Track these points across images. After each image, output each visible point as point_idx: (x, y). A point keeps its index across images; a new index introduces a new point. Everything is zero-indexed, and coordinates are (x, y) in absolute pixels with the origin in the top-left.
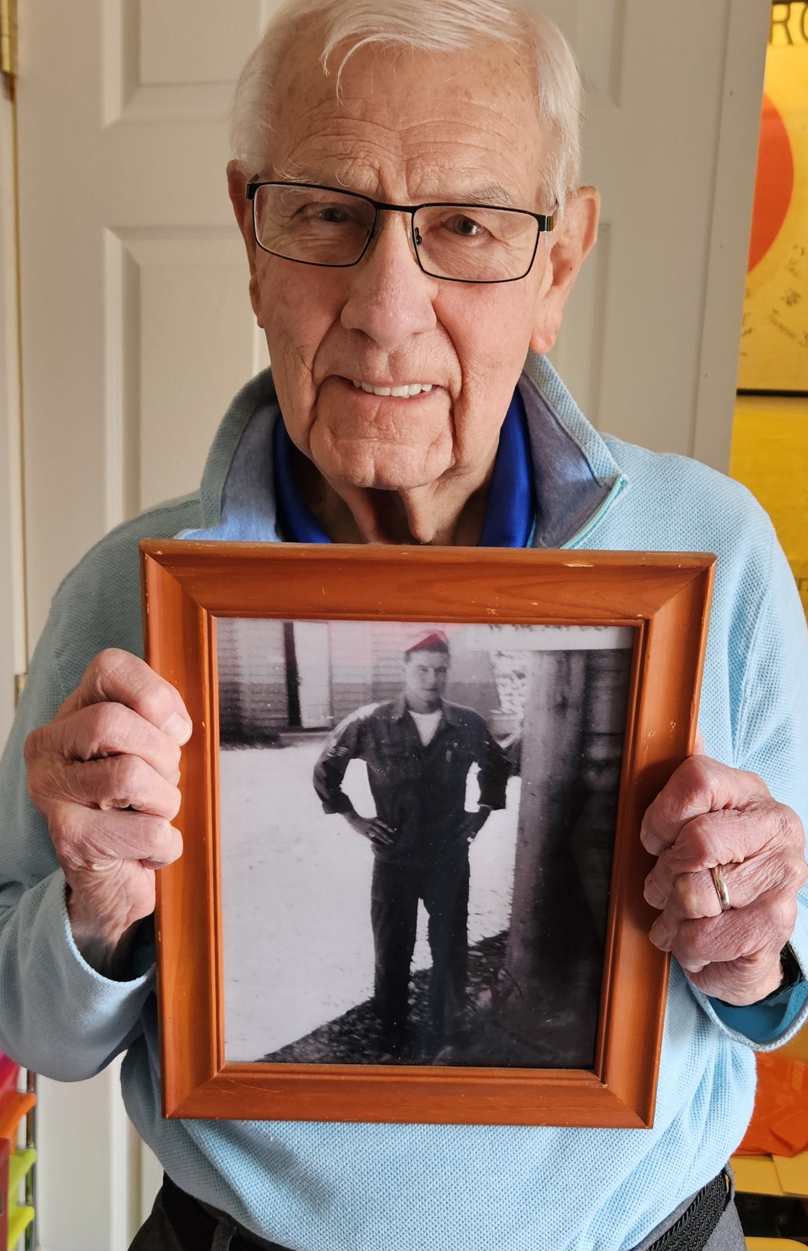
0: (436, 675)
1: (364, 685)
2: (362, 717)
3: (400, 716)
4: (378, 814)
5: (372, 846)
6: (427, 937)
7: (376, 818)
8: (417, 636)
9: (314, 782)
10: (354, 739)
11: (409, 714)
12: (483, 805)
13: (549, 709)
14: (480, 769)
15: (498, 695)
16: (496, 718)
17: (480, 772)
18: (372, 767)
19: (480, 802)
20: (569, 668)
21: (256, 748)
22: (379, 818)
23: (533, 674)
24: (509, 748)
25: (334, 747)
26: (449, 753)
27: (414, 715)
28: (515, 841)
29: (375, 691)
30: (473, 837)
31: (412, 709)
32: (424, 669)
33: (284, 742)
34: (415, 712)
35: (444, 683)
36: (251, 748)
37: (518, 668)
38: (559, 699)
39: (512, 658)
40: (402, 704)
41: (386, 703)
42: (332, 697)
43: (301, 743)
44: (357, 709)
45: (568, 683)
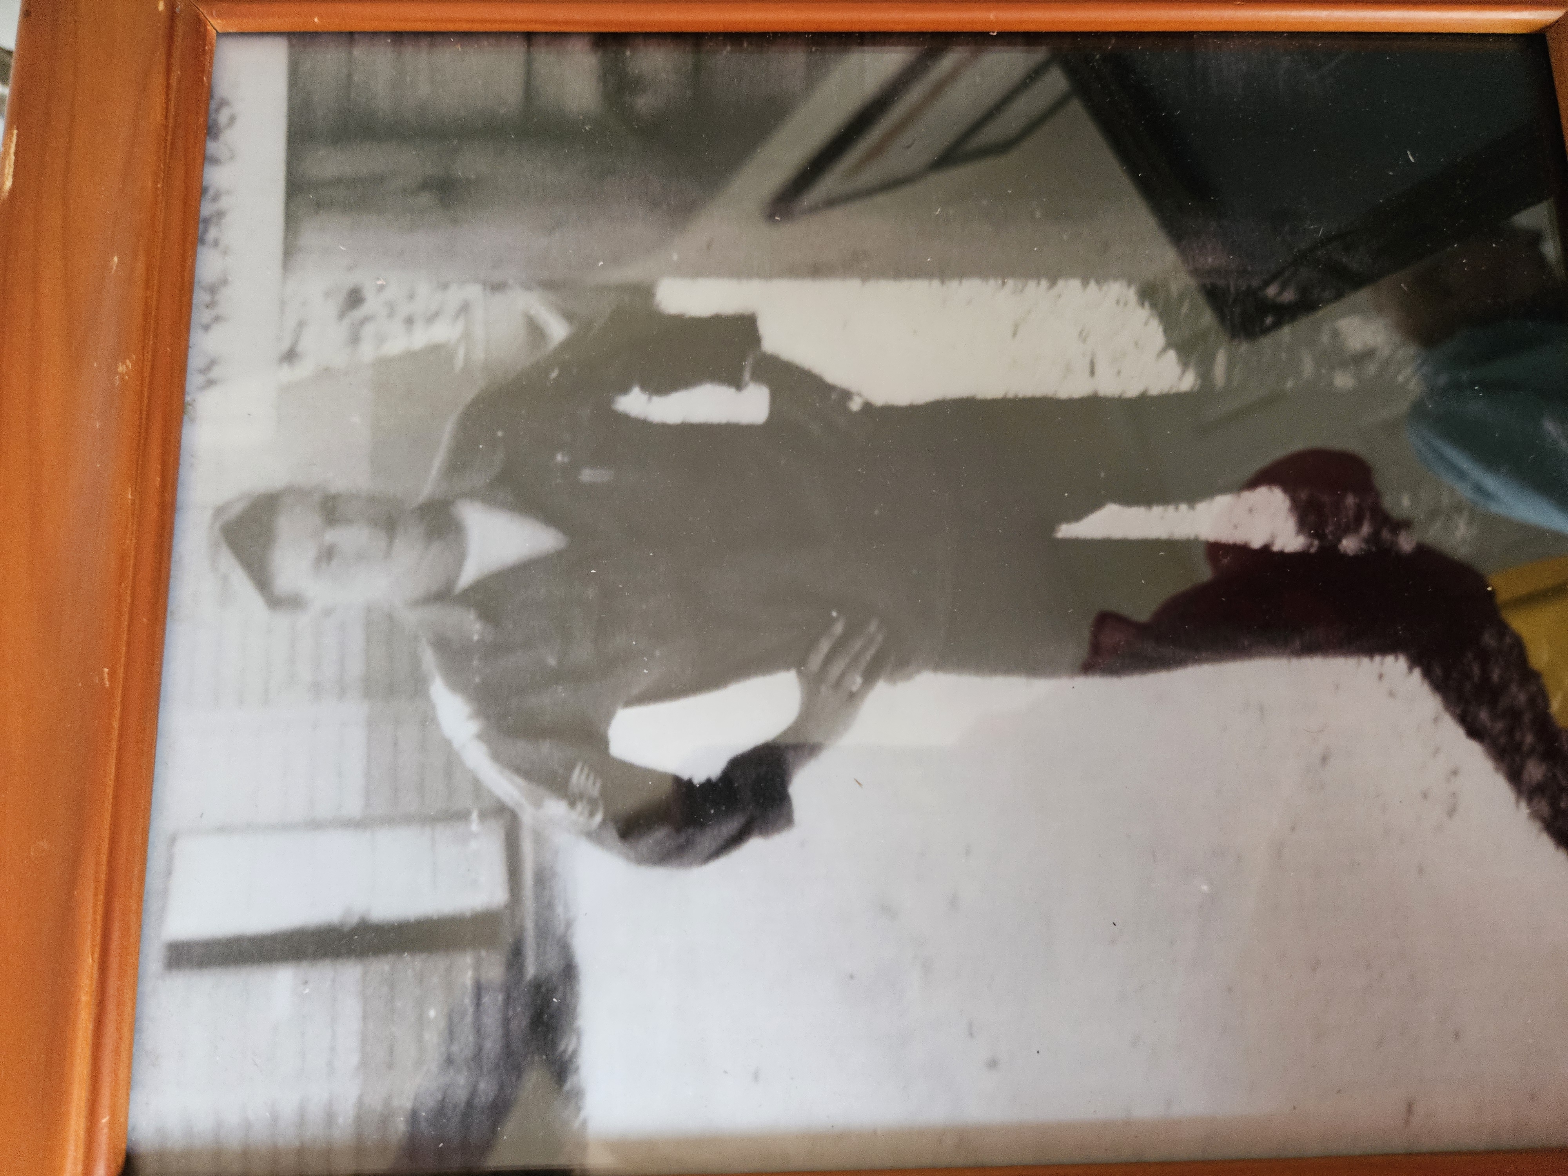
0: (349, 521)
1: (371, 724)
2: (473, 727)
3: (472, 616)
4: (787, 667)
5: (892, 678)
6: (1183, 507)
7: (800, 673)
8: (225, 578)
9: (691, 864)
10: (546, 747)
11: (466, 592)
12: (747, 376)
13: (455, 221)
14: (636, 391)
15: (411, 356)
16: (479, 355)
17: (644, 388)
18: (635, 691)
19: (737, 383)
20: (337, 182)
21: (575, 1053)
22: (799, 663)
23: (350, 269)
24: (569, 316)
25: (572, 804)
26: (587, 475)
27: (469, 575)
28: (854, 284)
29: (391, 690)
30: (846, 395)
31: (450, 583)
32: (328, 554)
33: (553, 963)
34: (457, 575)
35: (372, 499)
36: (577, 1069)
37: (332, 308)
38: (425, 199)
39: (301, 324)
40: (434, 613)
41: (429, 658)
42: (407, 820)
43: (560, 910)
44: (447, 743)
45: (378, 180)
